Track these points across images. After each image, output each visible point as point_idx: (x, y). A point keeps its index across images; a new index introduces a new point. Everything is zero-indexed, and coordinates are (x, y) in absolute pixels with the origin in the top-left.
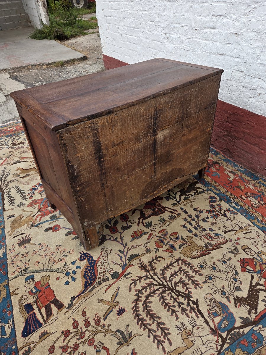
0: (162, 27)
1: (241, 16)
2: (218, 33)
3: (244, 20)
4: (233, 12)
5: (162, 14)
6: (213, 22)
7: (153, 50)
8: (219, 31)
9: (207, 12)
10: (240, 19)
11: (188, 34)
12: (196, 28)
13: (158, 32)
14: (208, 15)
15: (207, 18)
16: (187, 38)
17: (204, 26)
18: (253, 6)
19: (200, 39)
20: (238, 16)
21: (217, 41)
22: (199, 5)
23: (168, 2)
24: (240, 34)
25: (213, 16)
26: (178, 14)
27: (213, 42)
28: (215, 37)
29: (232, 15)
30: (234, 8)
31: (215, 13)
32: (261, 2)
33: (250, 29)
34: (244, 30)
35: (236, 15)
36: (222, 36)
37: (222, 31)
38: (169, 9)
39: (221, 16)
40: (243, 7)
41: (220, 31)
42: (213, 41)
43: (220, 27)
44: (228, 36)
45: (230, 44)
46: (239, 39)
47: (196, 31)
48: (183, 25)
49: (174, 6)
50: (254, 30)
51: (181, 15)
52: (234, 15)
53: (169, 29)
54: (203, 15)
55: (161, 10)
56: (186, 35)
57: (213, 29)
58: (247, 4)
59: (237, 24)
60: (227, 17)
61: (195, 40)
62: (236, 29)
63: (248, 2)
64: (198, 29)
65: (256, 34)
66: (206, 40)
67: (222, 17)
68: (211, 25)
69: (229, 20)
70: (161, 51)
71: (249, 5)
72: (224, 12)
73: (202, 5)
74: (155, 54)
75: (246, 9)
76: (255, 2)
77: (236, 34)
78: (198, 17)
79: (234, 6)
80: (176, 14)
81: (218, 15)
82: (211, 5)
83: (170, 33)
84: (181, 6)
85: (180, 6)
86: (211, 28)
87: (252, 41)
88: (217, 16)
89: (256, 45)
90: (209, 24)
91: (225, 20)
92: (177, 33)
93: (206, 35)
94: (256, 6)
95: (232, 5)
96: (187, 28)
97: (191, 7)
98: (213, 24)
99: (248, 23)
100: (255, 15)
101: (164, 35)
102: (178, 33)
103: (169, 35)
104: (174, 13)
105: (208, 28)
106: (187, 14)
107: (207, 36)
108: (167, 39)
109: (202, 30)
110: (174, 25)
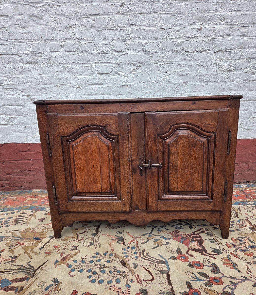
0: (19, 90)
1: (128, 72)
2: (108, 87)
3: (132, 75)
4: (120, 70)
5: (17, 76)
6: (100, 79)
7: (3, 116)
8: (107, 86)
9: (90, 72)
10: (128, 75)
11: (67, 92)
12: (78, 86)
13: (13, 95)
14: (92, 74)
15: (90, 76)
16: (67, 96)
17: (89, 83)
18: (138, 65)
19: (85, 95)
20: (125, 72)
21: (107, 94)
22: (78, 66)
23: (26, 64)
24: (131, 86)
25: (97, 74)
26: (47, 75)
27: (103, 96)
28: (104, 91)
29: (120, 73)
30: (120, 67)
31: (99, 72)
32: (145, 63)
33: (139, 81)
34: (134, 82)
35: (123, 73)
36: (112, 90)
37: (111, 86)
38: (29, 71)
39: (106, 74)
40: (129, 66)
41: (109, 86)
42: (103, 94)
43: (108, 82)
44: (119, 88)
45: (122, 94)
46: (130, 89)
47: (79, 89)
48: (58, 85)
49: (38, 68)
50: (143, 82)
51: (52, 75)
52: (121, 72)
53: (34, 90)
54: (83, 74)
55: (15, 72)
56: (64, 93)
57: (100, 85)
58: (133, 64)
59: (126, 78)
60: (114, 74)
61: (80, 96)
62: (126, 82)
63: (133, 63)
64: (80, 86)
65: (145, 84)
66: (93, 95)
67: (109, 75)
68: (97, 81)
69: (117, 77)
70: (22, 115)
71: (135, 64)
72: (111, 70)
73: (81, 66)
74: (8, 121)
75: (132, 67)
76: (139, 62)
77: (127, 86)
78: (78, 76)
79: (120, 66)
80: (43, 75)
81: (104, 73)
82: (93, 66)
83: (36, 94)
84: (51, 68)
85: (49, 67)
86: (97, 84)
87: (143, 89)
88: (102, 74)
89: (148, 92)
90: (94, 81)
91: (112, 77)
92: (48, 94)
93: (92, 90)
94: (141, 65)
95: (118, 65)
96: (64, 86)
97: (66, 68)
98: (99, 80)
99: (137, 77)
100: (141, 71)
101: (25, 97)
102: (50, 93)
103: (35, 96)
104: (40, 74)
105: (94, 85)
106: (61, 74)
107: (94, 91)
108: (30, 101)
109: (86, 87)
110: (42, 86)
